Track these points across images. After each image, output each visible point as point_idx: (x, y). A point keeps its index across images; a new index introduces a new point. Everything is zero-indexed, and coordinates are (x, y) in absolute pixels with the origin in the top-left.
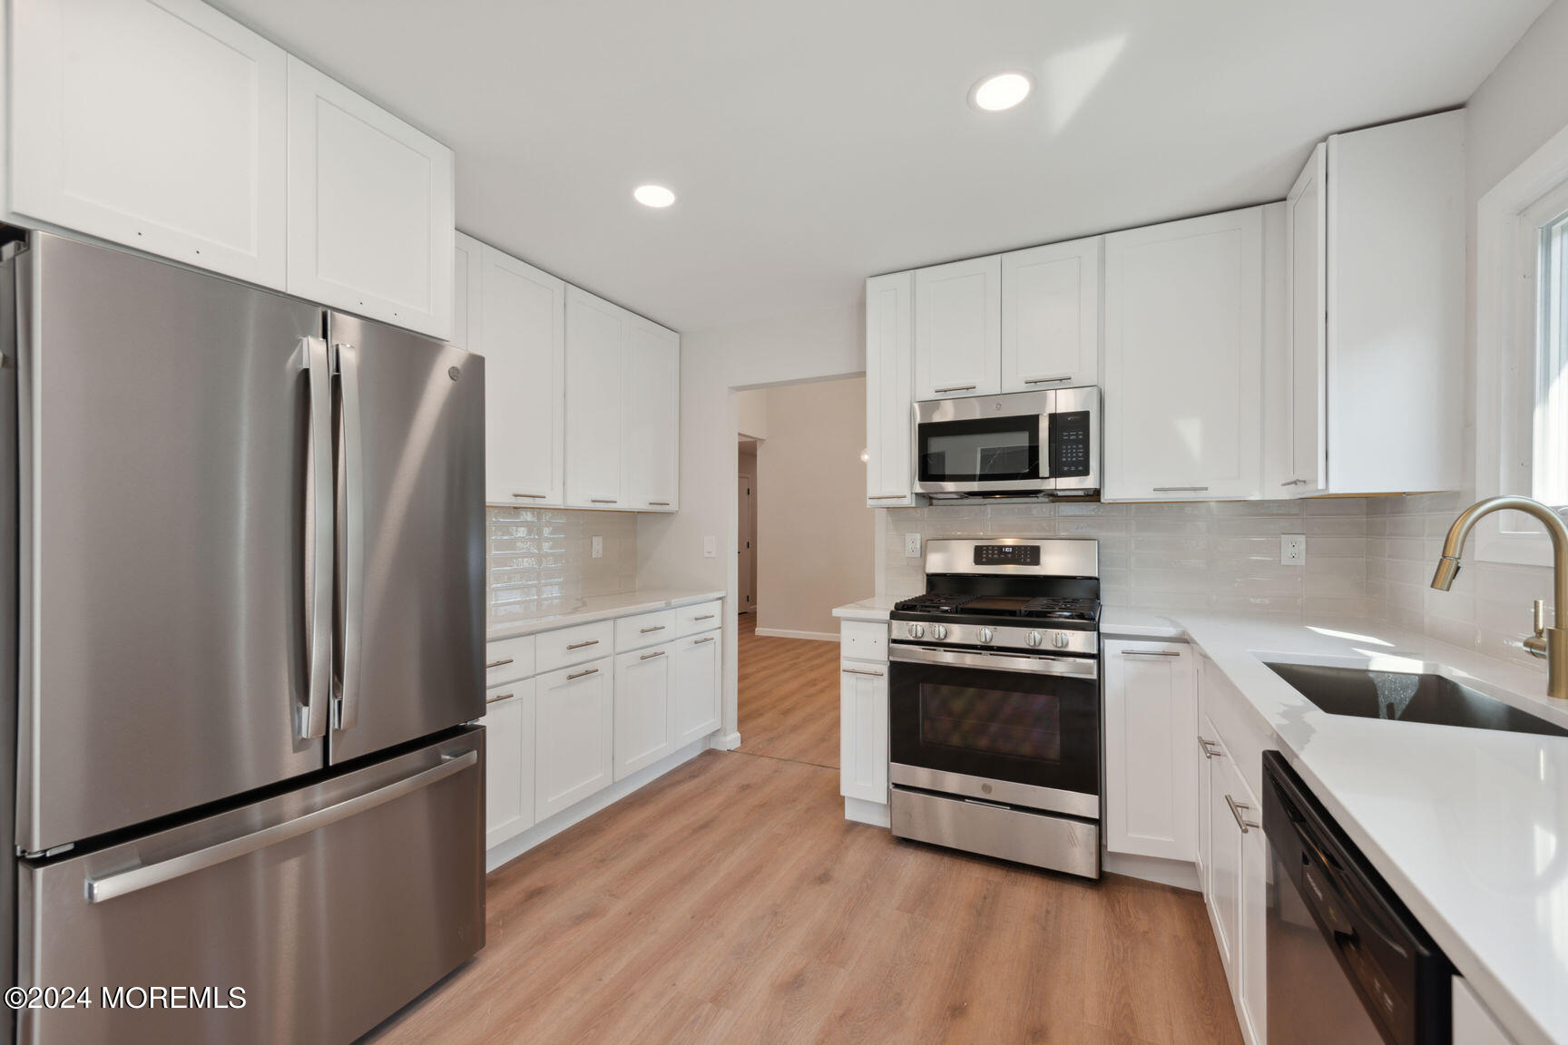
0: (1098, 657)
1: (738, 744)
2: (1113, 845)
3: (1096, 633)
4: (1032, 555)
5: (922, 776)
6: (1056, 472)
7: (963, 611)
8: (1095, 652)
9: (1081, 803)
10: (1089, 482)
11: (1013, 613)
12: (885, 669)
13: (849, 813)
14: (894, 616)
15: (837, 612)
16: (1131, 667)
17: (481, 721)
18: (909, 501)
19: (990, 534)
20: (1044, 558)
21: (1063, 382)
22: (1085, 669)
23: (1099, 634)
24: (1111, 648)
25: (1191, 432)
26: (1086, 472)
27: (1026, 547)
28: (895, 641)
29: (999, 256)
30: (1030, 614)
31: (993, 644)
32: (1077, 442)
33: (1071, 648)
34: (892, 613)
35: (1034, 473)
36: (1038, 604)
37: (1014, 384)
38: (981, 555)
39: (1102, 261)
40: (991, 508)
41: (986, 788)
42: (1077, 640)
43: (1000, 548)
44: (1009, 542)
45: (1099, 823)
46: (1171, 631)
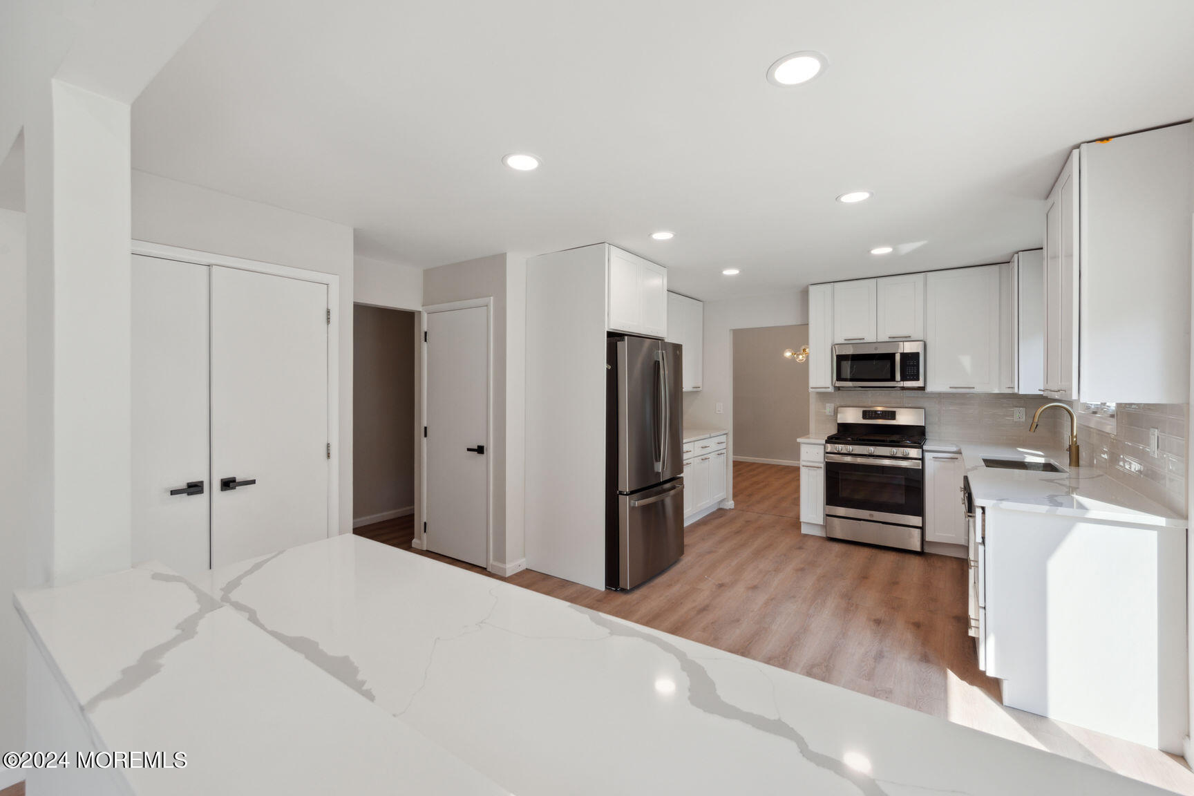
0: (922, 459)
1: (733, 507)
2: (928, 538)
3: (921, 450)
4: (892, 415)
5: (841, 511)
6: (903, 379)
7: (860, 440)
8: (921, 457)
9: (916, 521)
10: (919, 384)
11: (883, 441)
12: (822, 465)
13: (804, 530)
14: (827, 442)
15: (799, 440)
16: (937, 464)
17: (682, 475)
18: (831, 390)
19: (870, 404)
20: (897, 417)
21: (907, 339)
22: (915, 465)
23: (923, 450)
24: (928, 456)
25: (966, 361)
26: (917, 379)
27: (889, 411)
28: (828, 453)
29: (876, 279)
30: (892, 441)
31: (875, 454)
32: (913, 366)
33: (911, 456)
34: (826, 441)
35: (893, 379)
36: (895, 438)
37: (883, 337)
38: (866, 415)
39: (925, 284)
40: (870, 393)
41: (871, 515)
42: (914, 453)
43: (876, 411)
44: (880, 409)
45: (922, 528)
46: (954, 449)
